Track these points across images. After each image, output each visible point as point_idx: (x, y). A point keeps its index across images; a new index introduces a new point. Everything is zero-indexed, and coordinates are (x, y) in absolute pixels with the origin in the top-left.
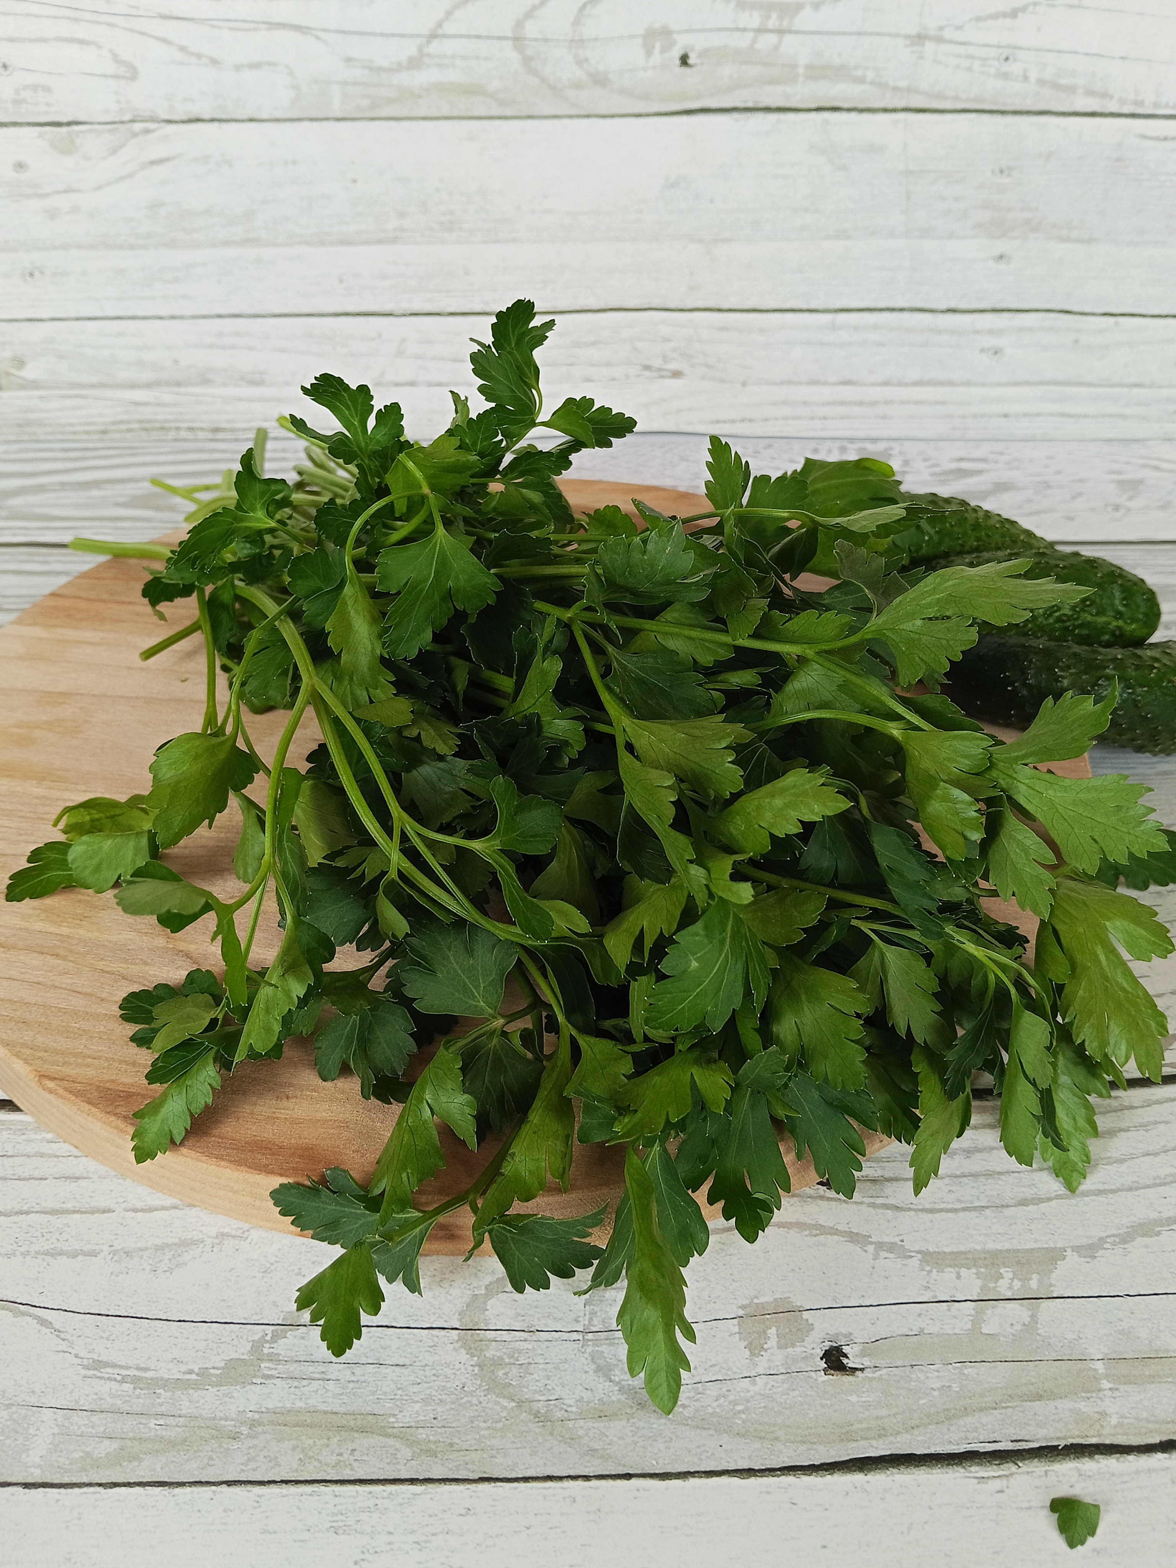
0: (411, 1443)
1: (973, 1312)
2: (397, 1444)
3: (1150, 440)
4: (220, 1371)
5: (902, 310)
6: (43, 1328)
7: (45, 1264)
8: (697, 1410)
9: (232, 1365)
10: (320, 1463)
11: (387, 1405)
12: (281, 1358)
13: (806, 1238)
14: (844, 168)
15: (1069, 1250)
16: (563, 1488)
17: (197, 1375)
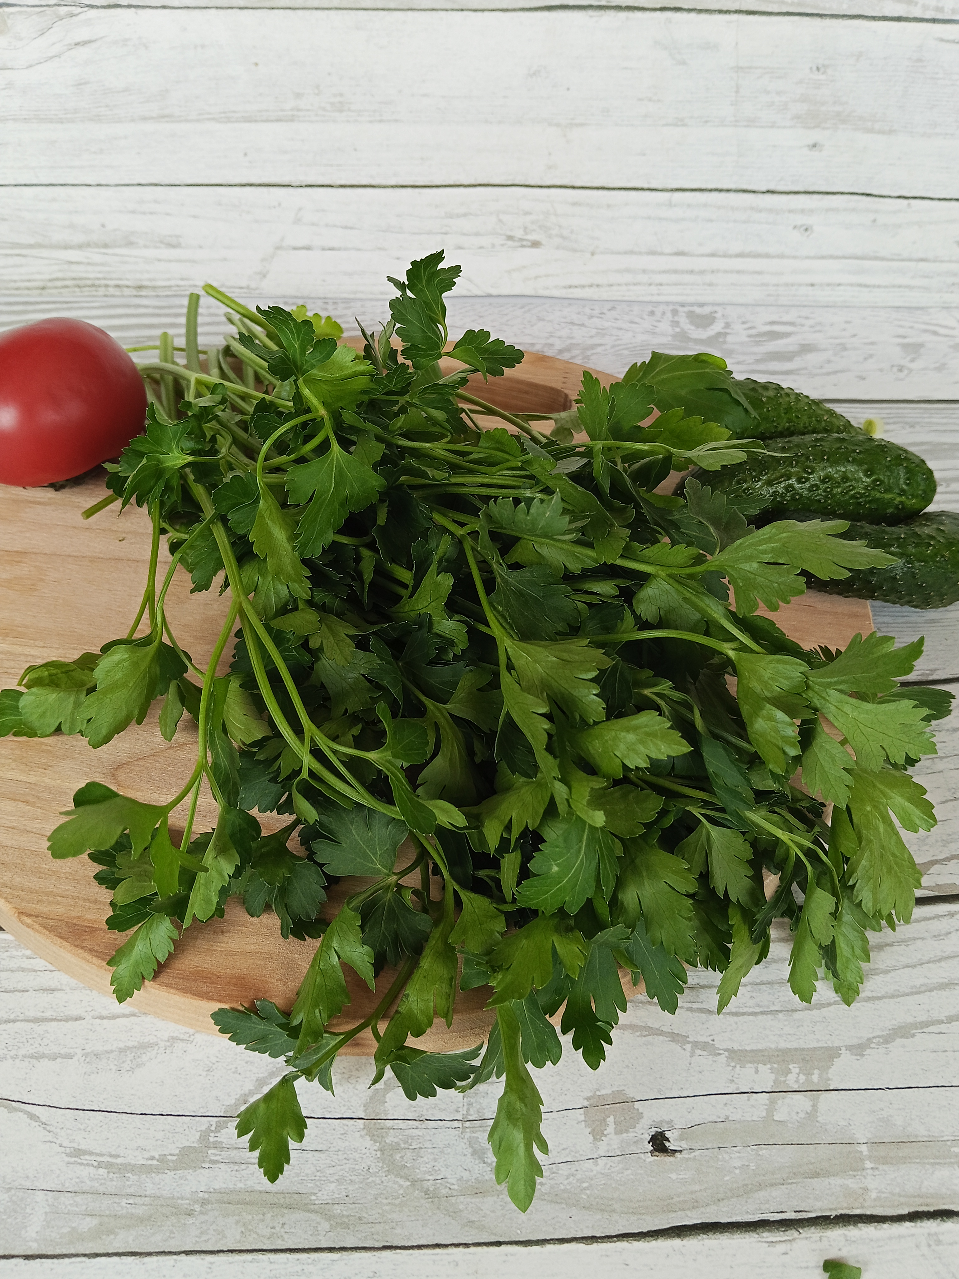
0: (329, 1218)
1: (767, 1102)
2: (318, 1218)
3: (931, 307)
4: (176, 1157)
5: (728, 191)
6: (32, 1122)
7: (31, 1066)
8: (552, 1187)
9: (185, 1152)
10: (258, 1234)
11: (310, 1185)
12: (224, 1145)
13: (638, 1039)
14: (683, 63)
15: (843, 1049)
16: (448, 1254)
17: (158, 1161)
